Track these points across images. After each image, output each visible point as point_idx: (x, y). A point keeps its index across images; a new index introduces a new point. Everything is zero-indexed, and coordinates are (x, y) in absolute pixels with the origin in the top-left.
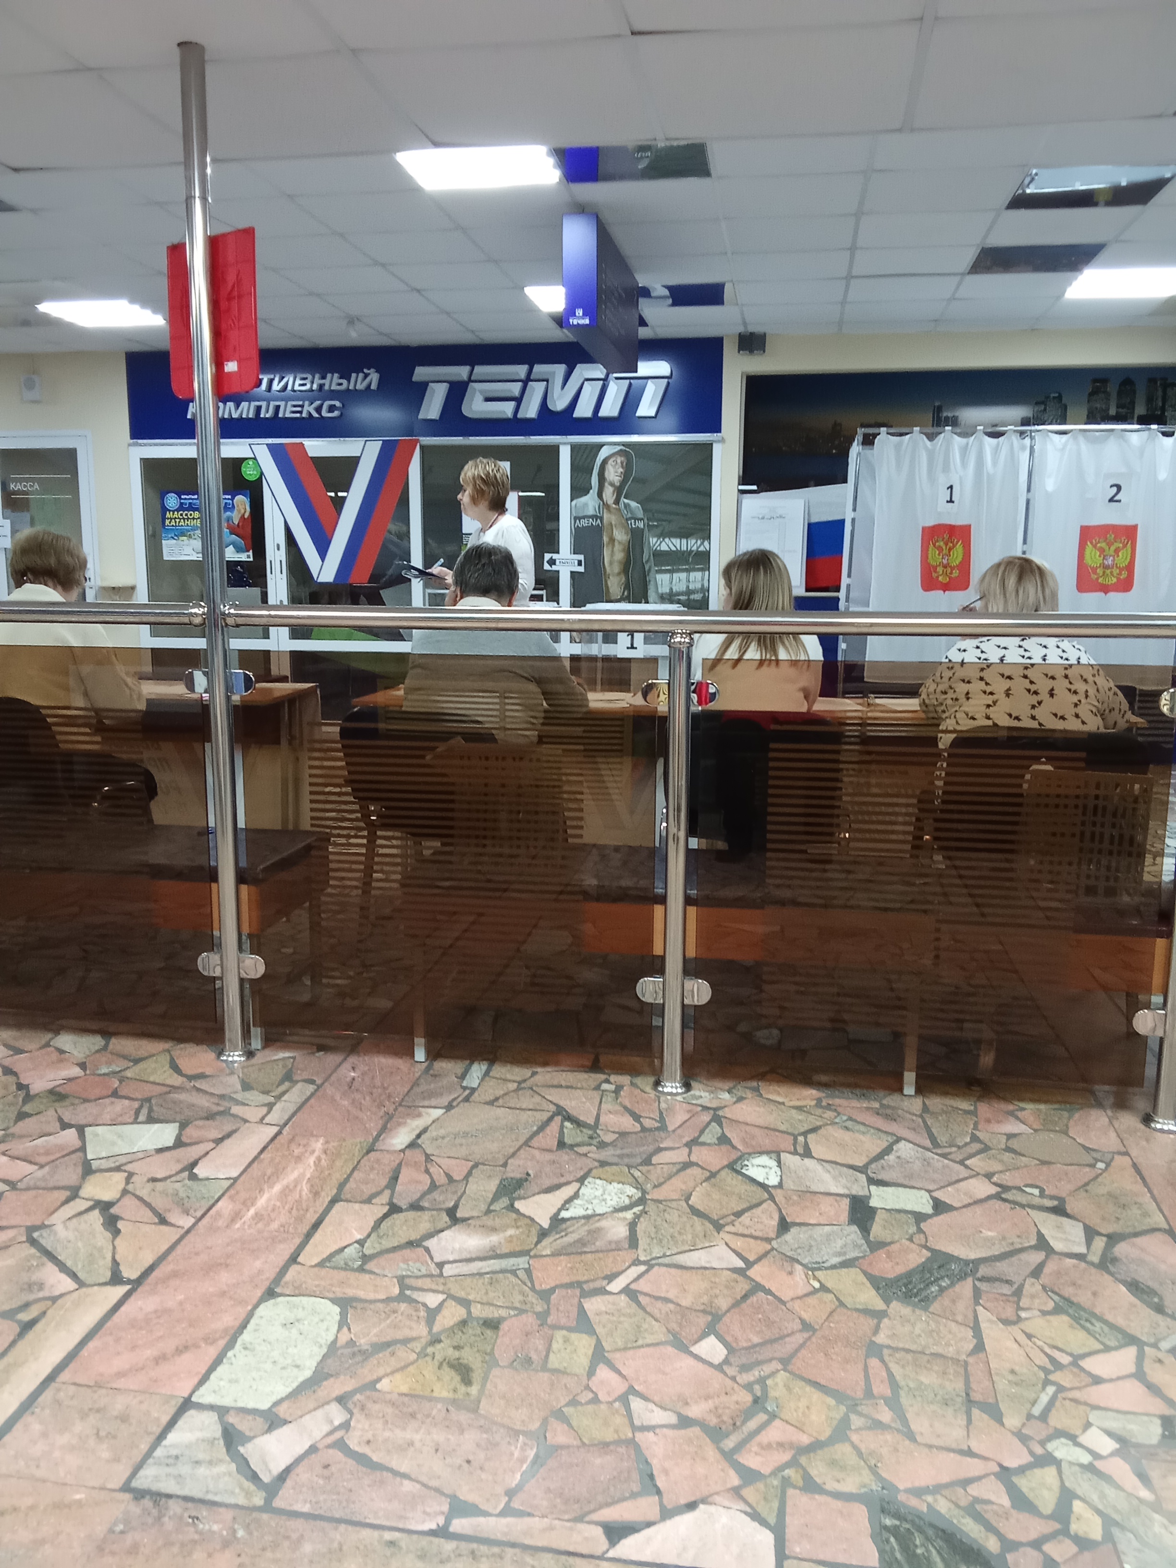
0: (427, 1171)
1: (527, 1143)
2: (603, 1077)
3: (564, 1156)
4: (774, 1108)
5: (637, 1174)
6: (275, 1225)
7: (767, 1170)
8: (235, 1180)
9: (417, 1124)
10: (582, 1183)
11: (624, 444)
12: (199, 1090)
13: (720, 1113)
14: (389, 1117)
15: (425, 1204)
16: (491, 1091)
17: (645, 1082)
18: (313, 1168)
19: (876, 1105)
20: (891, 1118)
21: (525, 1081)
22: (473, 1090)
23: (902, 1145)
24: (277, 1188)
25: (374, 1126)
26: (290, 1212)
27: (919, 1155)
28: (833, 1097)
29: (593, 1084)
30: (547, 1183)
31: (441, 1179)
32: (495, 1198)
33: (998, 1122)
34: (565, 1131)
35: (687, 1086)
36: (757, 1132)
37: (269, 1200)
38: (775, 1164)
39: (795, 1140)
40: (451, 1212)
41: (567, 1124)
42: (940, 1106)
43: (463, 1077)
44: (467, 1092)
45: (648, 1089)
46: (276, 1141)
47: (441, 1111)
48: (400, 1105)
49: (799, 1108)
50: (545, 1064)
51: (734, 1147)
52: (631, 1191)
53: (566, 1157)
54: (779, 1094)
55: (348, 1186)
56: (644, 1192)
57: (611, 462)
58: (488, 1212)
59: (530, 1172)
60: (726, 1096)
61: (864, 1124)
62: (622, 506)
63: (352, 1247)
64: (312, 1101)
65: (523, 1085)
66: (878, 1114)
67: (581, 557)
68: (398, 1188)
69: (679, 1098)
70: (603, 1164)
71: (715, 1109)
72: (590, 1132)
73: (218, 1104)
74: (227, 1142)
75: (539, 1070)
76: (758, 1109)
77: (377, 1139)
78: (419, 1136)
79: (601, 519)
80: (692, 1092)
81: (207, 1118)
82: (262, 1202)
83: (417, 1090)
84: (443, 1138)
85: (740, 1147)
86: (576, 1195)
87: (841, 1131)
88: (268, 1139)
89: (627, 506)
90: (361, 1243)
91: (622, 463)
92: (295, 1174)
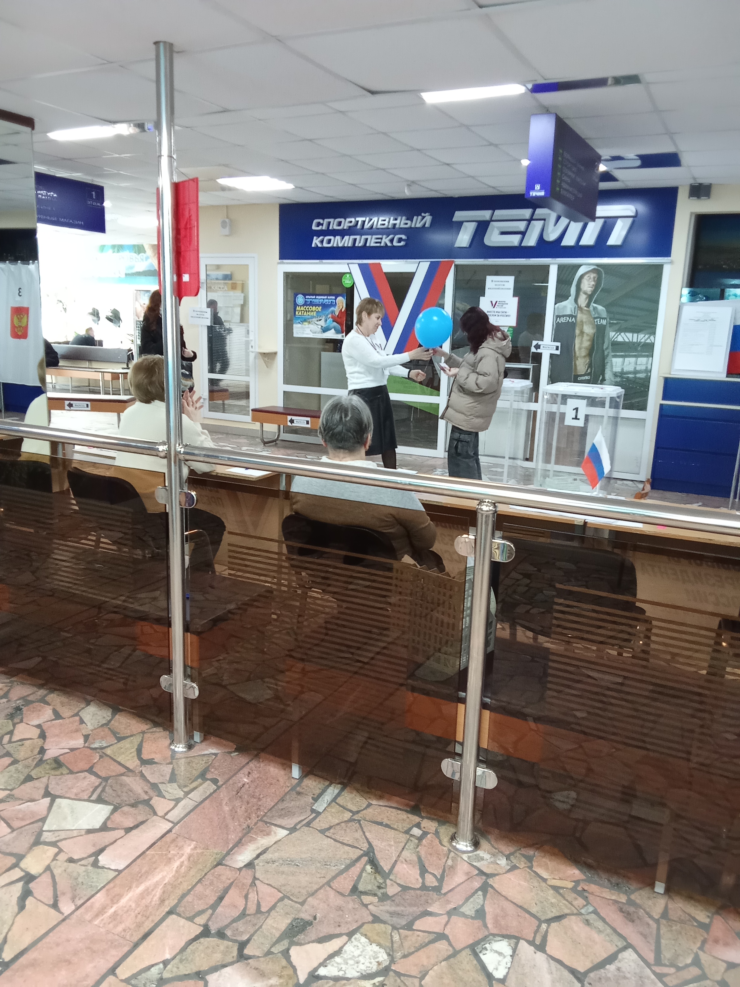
0: (246, 897)
1: (328, 884)
2: (416, 819)
3: (351, 903)
4: (536, 884)
5: (396, 937)
6: (120, 928)
7: (500, 958)
8: (119, 872)
9: (263, 842)
10: (350, 939)
11: (598, 265)
12: (142, 776)
13: (491, 881)
14: (249, 829)
15: (229, 933)
16: (330, 818)
17: (445, 831)
18: (174, 872)
19: (623, 899)
20: (629, 917)
21: (358, 812)
22: (318, 814)
23: (629, 954)
24: (142, 888)
25: (233, 837)
26: (136, 916)
27: (638, 971)
28: (589, 881)
29: (407, 826)
30: (325, 930)
31: (252, 909)
32: (279, 940)
33: (726, 944)
34: (364, 875)
35: (476, 844)
36: (511, 909)
37: (130, 900)
38: (510, 952)
39: (539, 926)
40: (242, 945)
41: (368, 868)
42: (680, 913)
43: (316, 799)
44: (314, 815)
45: (445, 841)
46: (164, 839)
47: (285, 832)
48: (261, 820)
49: (556, 889)
50: (381, 797)
51: (485, 926)
52: (383, 957)
53: (351, 905)
54: (547, 869)
55: (185, 900)
56: (392, 961)
57: (586, 277)
58: (269, 953)
59: (318, 915)
60: (503, 862)
61: (604, 920)
62: (591, 308)
63: (157, 967)
64: (207, 802)
65: (356, 817)
66: (621, 910)
67: (559, 344)
68: (220, 909)
69: (465, 857)
70: (376, 919)
71: (488, 876)
72: (381, 881)
73: (146, 792)
74: (134, 832)
75: (374, 802)
76: (522, 883)
77: (228, 853)
78: (258, 856)
79: (575, 317)
80: (478, 852)
81: (133, 806)
82: (123, 901)
83: (280, 806)
84: (274, 862)
85: (490, 926)
86: (338, 953)
87: (581, 925)
88: (159, 836)
89: (595, 308)
90: (166, 963)
91: (594, 278)
92: (160, 876)
